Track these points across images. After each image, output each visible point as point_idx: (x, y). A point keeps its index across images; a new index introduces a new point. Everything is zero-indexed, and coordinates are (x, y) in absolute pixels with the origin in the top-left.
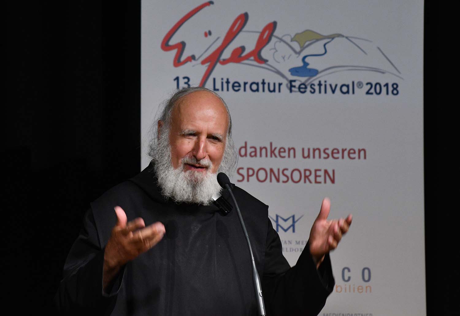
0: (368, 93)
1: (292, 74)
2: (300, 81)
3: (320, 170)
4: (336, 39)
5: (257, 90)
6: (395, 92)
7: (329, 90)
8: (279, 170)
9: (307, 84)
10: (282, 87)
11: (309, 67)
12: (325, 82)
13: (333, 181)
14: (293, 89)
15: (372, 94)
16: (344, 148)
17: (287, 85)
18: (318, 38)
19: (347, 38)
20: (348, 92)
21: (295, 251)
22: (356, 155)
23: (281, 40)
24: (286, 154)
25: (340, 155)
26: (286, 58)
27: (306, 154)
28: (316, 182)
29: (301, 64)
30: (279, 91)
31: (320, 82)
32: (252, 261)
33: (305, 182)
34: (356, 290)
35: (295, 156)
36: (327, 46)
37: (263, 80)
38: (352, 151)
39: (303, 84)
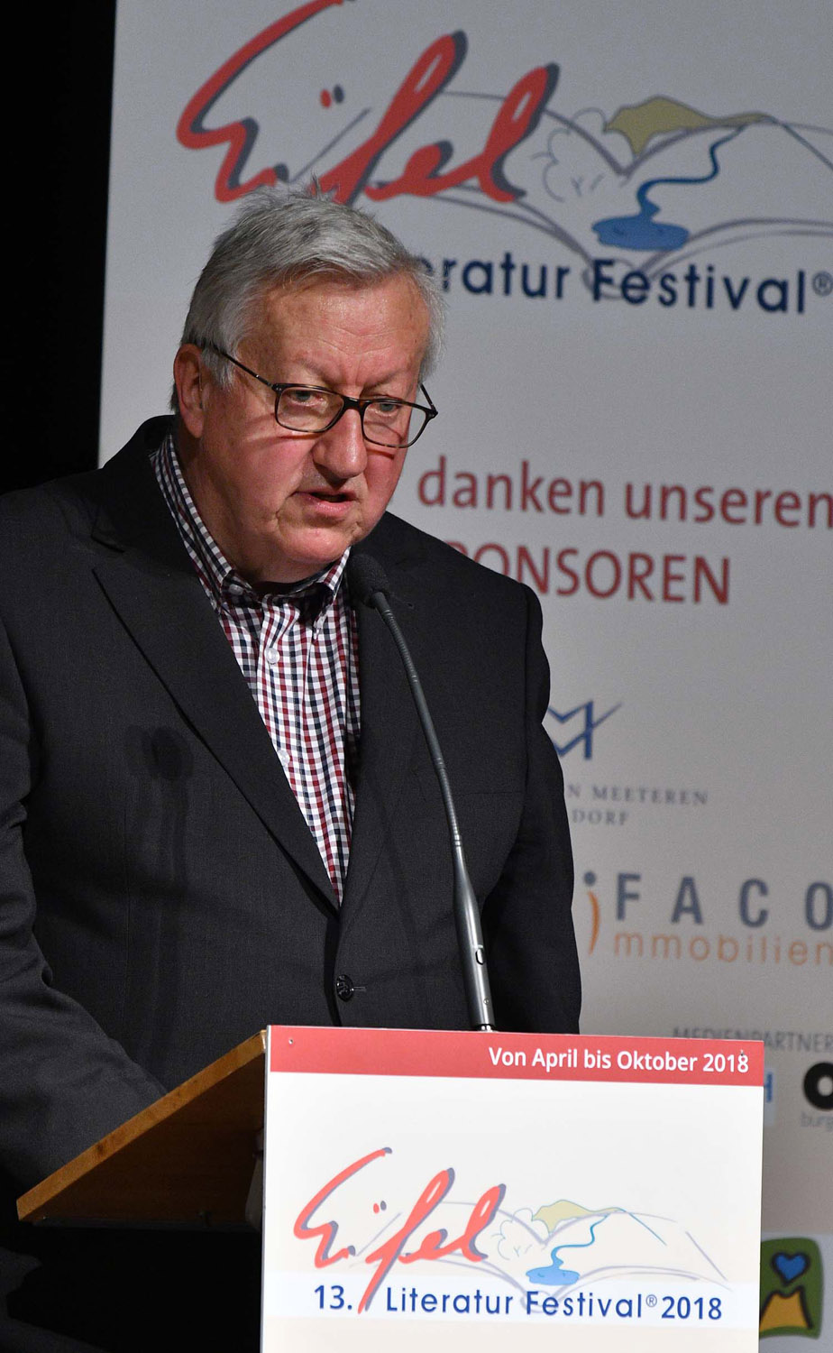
1: (603, 240)
2: (628, 263)
3: (681, 558)
4: (752, 132)
5: (487, 288)
7: (721, 295)
8: (546, 553)
9: (649, 273)
10: (567, 280)
11: (658, 218)
12: (710, 269)
13: (722, 596)
14: (604, 288)
16: (763, 489)
17: (585, 275)
18: (694, 123)
19: (786, 127)
20: (782, 306)
21: (590, 818)
22: (802, 515)
23: (571, 125)
24: (572, 502)
25: (748, 512)
26: (584, 187)
27: (638, 505)
28: (667, 597)
29: (633, 208)
30: (559, 294)
31: (692, 268)
32: (453, 847)
33: (631, 594)
34: (784, 955)
35: (600, 510)
36: (719, 152)
37: (508, 256)
38: (788, 501)
39: (638, 274)
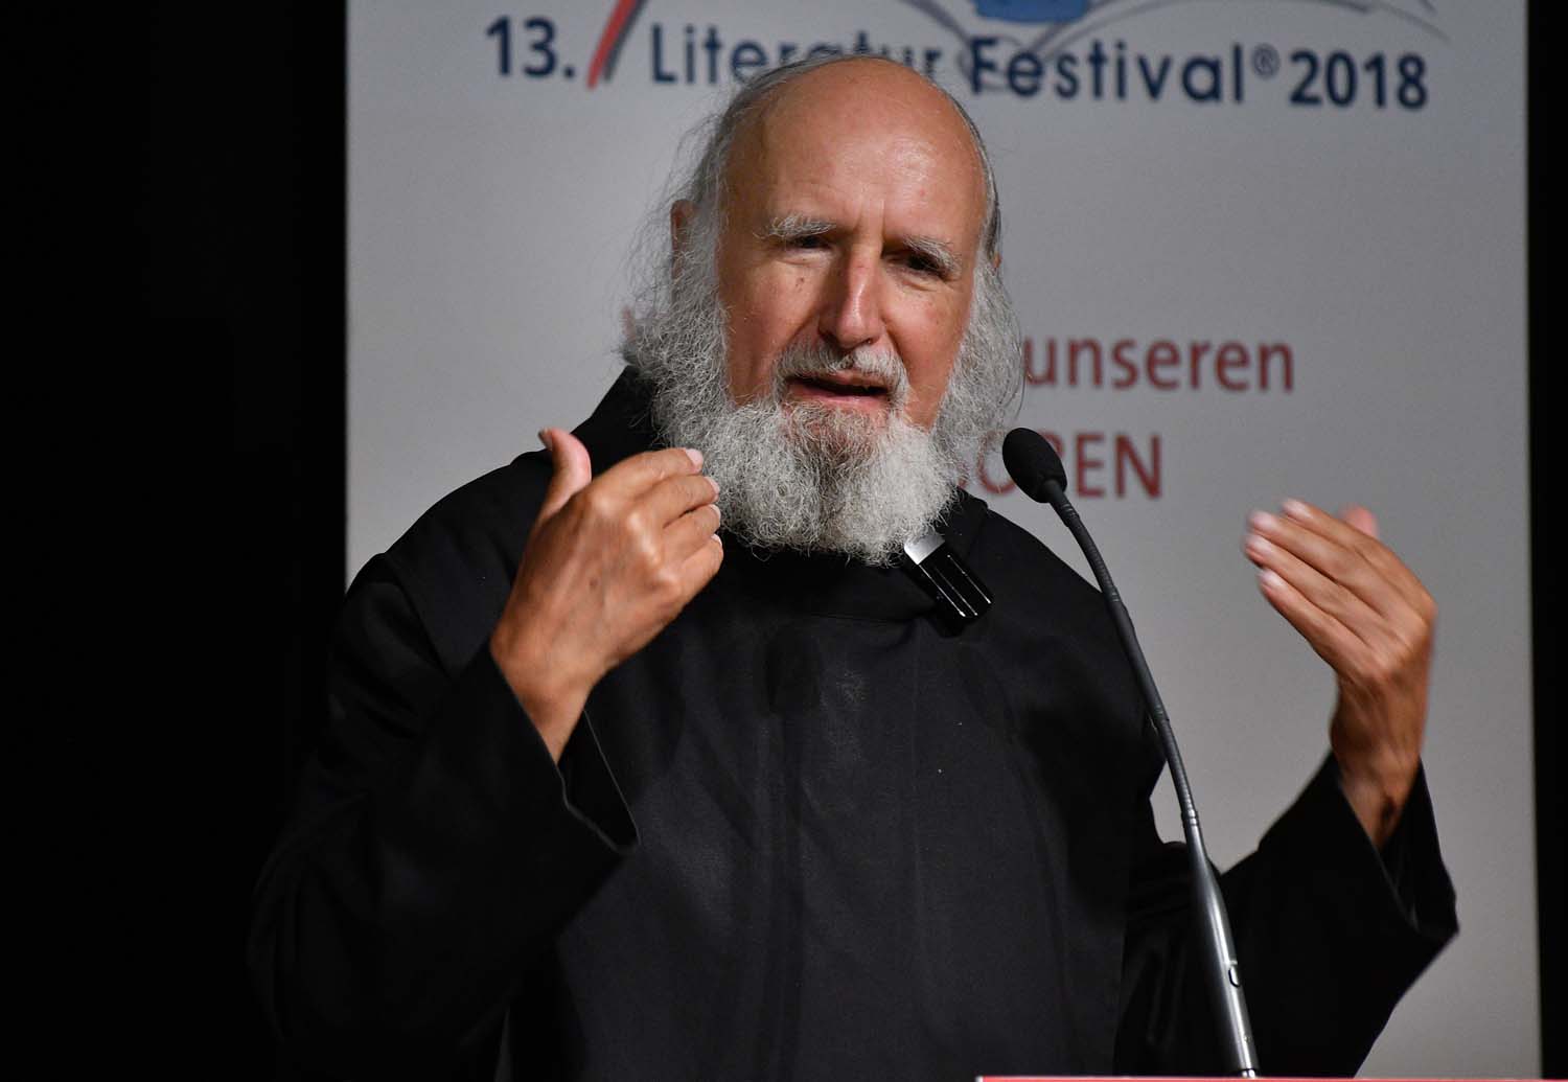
0: (1299, 97)
1: (981, 13)
2: (1014, 41)
3: (1096, 438)
6: (1412, 94)
7: (1135, 81)
9: (1042, 54)
10: (938, 66)
12: (1121, 46)
13: (1152, 487)
14: (987, 77)
15: (1314, 101)
16: (1200, 341)
17: (960, 61)
20: (1214, 93)
22: (1251, 374)
25: (1181, 373)
27: (1039, 367)
28: (1082, 491)
31: (1097, 47)
37: (862, 34)
38: (1232, 356)
39: (1027, 56)
